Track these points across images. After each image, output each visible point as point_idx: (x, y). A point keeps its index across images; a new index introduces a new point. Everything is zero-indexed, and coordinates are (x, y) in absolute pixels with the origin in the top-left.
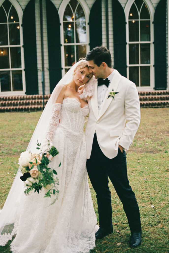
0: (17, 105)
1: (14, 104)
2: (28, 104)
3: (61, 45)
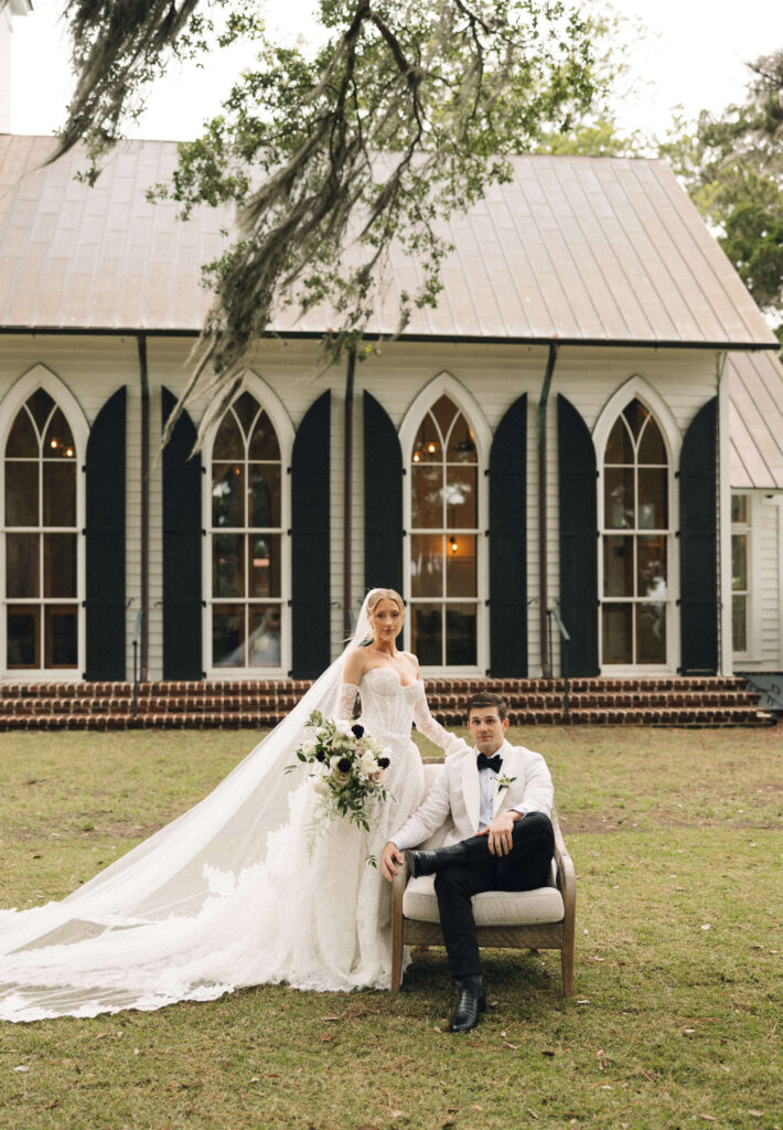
0: (271, 708)
3: (404, 533)
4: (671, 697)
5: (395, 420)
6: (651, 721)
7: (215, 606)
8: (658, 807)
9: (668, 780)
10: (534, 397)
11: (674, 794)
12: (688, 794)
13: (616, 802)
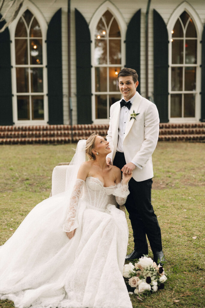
0: (39, 136)
1: (36, 136)
2: (53, 135)
3: (92, 66)
4: (196, 131)
5: (88, 20)
6: (188, 140)
7: (18, 97)
8: (185, 176)
9: (191, 165)
10: (144, 11)
11: (192, 171)
12: (198, 171)
13: (168, 175)
